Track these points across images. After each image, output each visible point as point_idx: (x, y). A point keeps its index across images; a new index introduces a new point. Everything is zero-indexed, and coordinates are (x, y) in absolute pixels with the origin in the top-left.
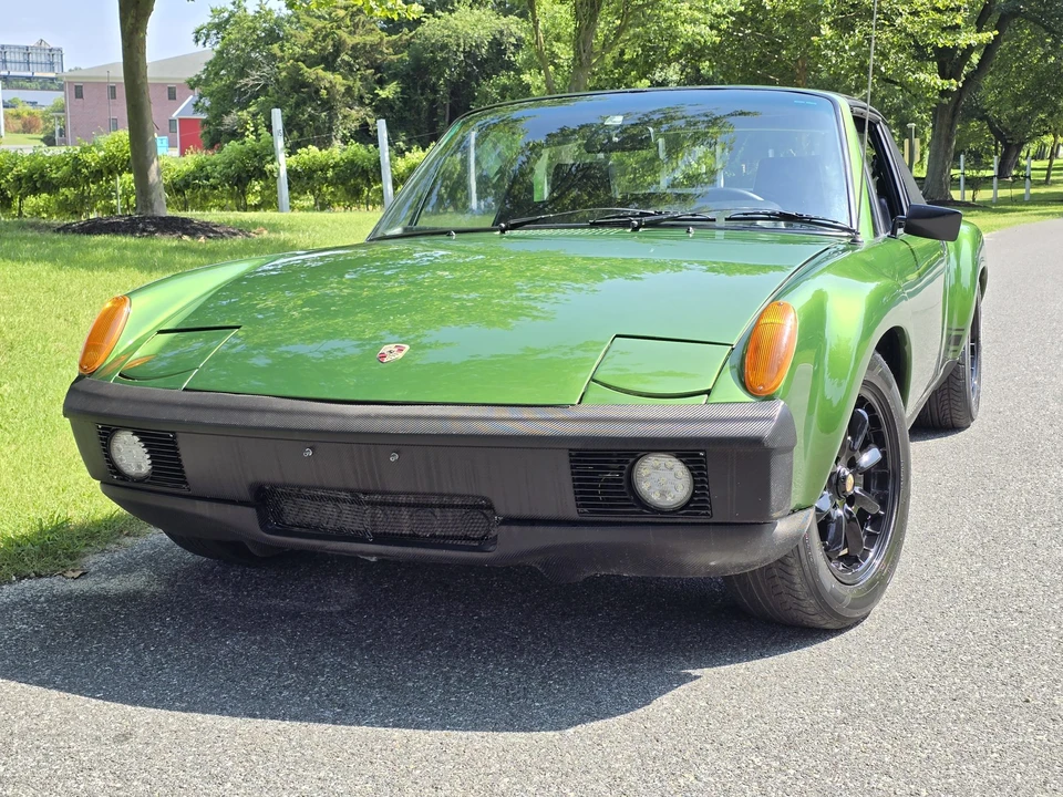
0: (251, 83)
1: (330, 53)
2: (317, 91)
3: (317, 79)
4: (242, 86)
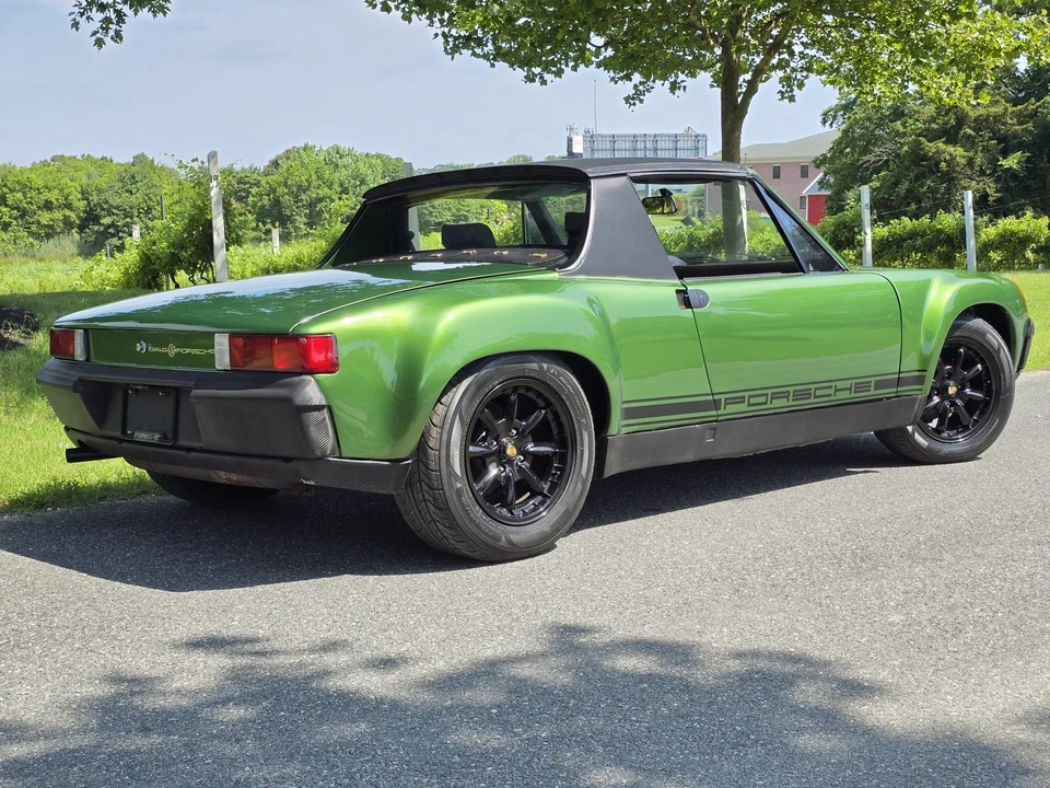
0: (873, 159)
1: (953, 127)
2: (937, 164)
3: (937, 152)
4: (865, 163)
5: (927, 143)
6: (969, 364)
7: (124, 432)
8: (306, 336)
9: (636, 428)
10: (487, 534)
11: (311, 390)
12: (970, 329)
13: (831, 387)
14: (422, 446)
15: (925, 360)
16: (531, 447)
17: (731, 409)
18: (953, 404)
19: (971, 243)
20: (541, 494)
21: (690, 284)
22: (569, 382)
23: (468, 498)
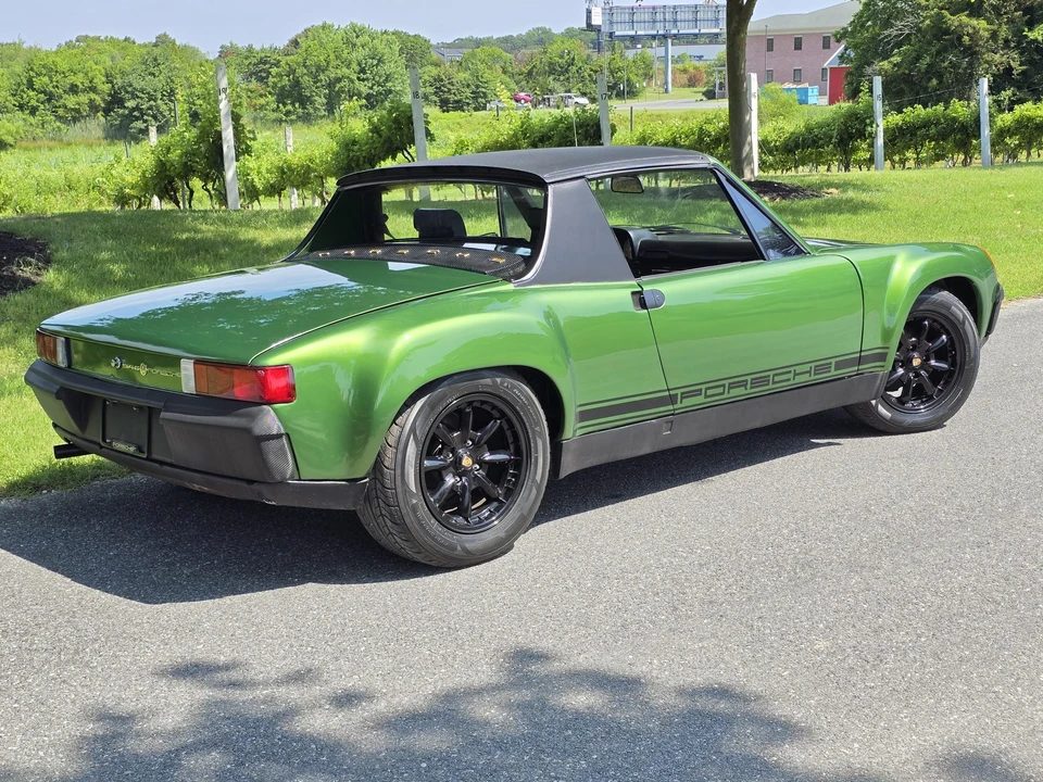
0: (895, 33)
2: (960, 38)
3: (960, 25)
4: (886, 37)
5: (949, 16)
6: (933, 335)
7: (104, 440)
8: (263, 368)
9: (591, 429)
10: (442, 545)
11: (270, 419)
12: (935, 303)
13: (790, 372)
14: (378, 464)
15: (887, 334)
16: (488, 457)
17: (688, 402)
18: (917, 375)
19: (986, 132)
20: (497, 500)
21: (648, 283)
22: (525, 393)
23: (423, 511)
